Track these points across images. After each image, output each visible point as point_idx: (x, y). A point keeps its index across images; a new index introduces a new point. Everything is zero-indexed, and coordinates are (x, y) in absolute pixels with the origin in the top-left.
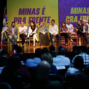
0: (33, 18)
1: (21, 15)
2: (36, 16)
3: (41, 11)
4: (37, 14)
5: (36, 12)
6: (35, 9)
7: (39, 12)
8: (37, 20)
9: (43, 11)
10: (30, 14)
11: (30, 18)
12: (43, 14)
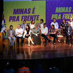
0: (25, 16)
1: (15, 14)
2: (27, 15)
3: (31, 11)
4: (28, 13)
5: (27, 11)
6: (27, 9)
7: (30, 12)
8: (28, 18)
9: (33, 11)
10: (22, 14)
11: (23, 16)
12: (33, 13)
